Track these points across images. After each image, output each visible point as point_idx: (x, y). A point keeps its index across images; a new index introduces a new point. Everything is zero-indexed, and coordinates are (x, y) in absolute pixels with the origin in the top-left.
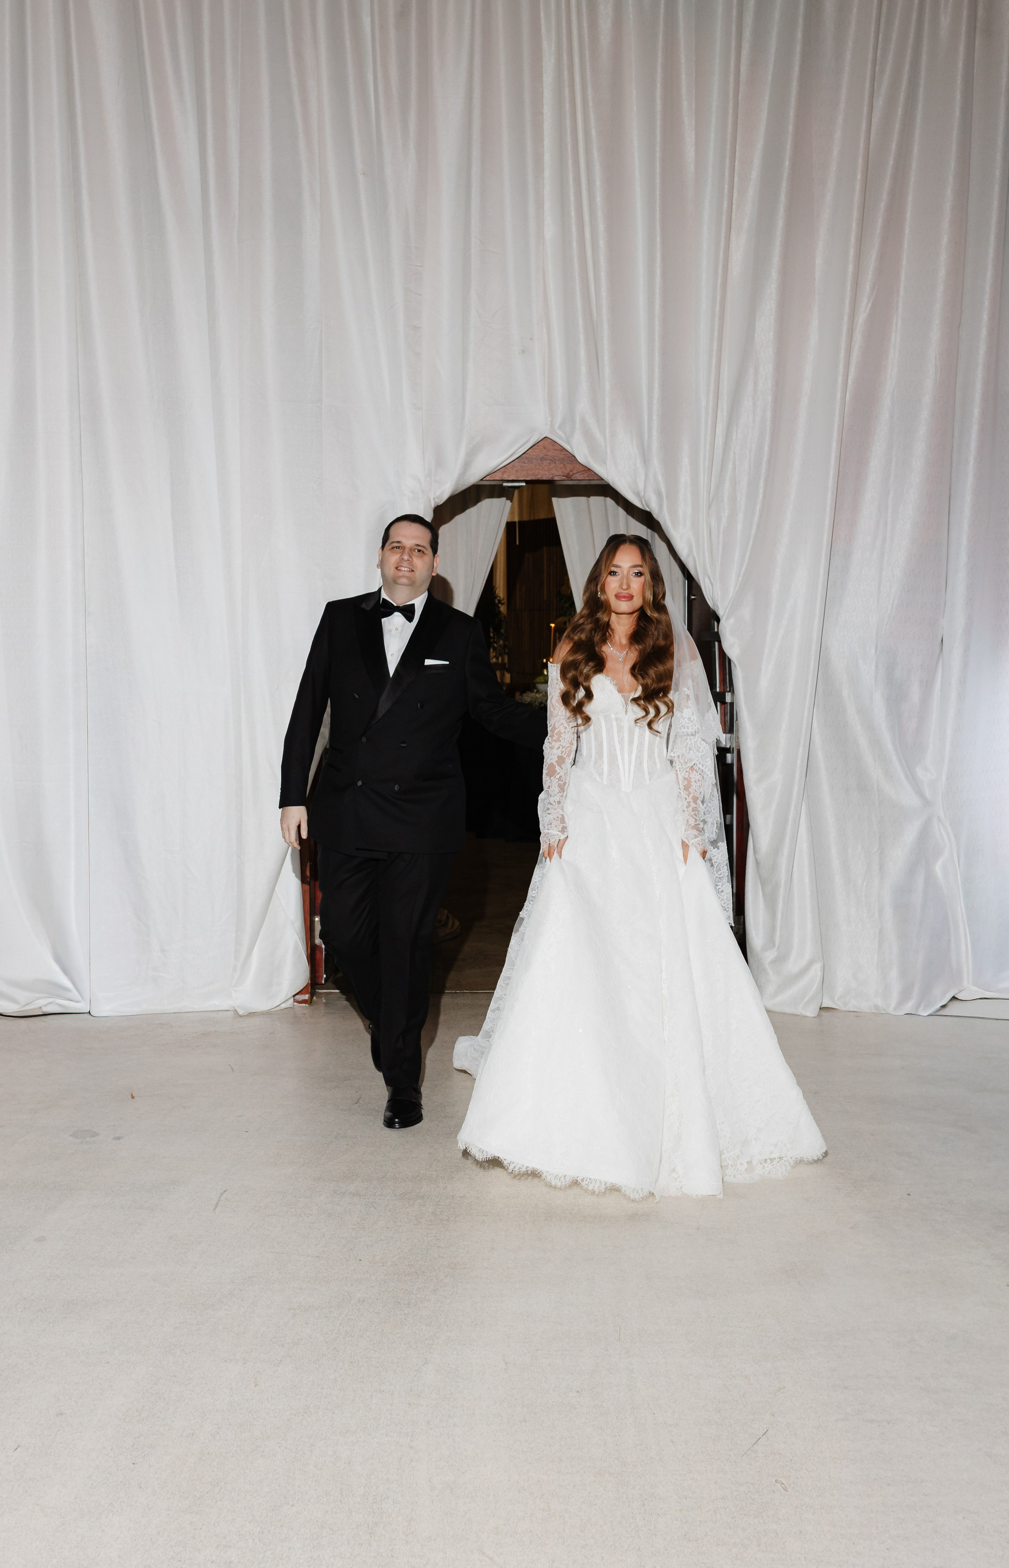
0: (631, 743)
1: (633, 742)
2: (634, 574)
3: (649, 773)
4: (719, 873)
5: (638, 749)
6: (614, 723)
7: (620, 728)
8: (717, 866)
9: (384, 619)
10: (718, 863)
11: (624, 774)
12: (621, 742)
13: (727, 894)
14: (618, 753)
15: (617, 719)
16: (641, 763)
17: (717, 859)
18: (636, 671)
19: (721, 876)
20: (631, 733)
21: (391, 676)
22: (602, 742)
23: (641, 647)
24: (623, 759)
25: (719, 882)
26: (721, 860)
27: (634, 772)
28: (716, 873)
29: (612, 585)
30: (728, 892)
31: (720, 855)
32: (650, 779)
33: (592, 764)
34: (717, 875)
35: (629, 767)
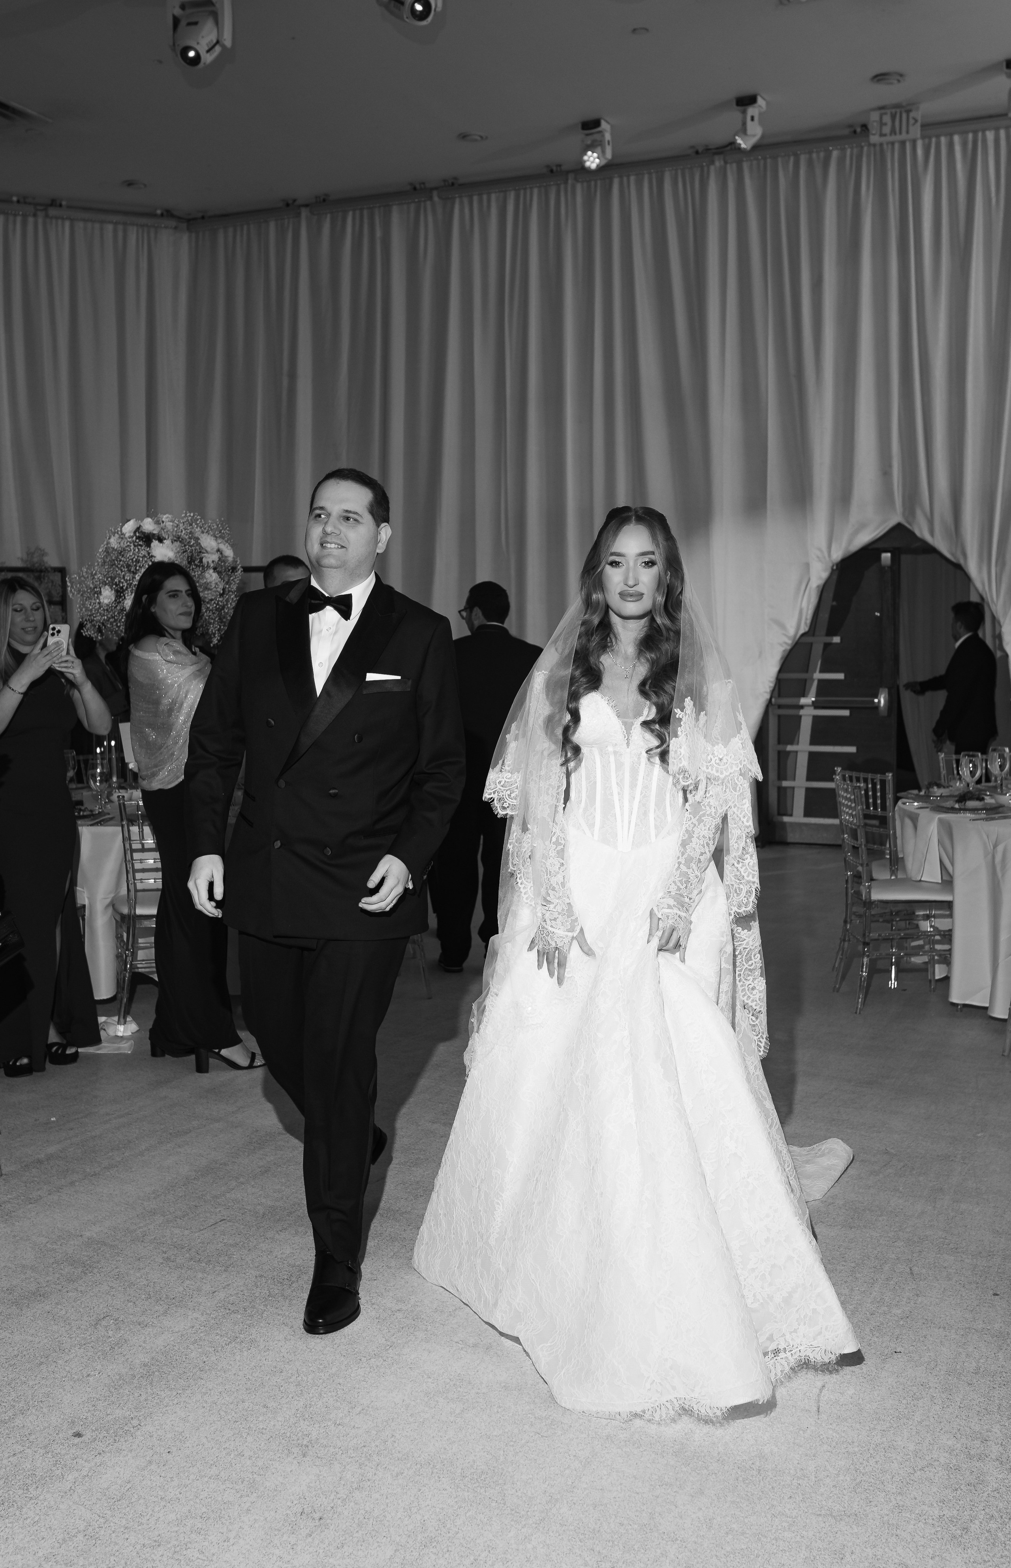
0: (633, 785)
1: (636, 786)
2: (643, 564)
3: (656, 827)
4: (750, 963)
5: (643, 795)
6: (612, 759)
7: (619, 766)
8: (748, 954)
9: (314, 614)
10: (748, 950)
11: (623, 826)
12: (620, 784)
13: (760, 992)
14: (616, 798)
15: (615, 753)
16: (646, 813)
17: (748, 943)
18: (647, 687)
19: (751, 968)
20: (634, 772)
21: (318, 696)
22: (595, 783)
23: (653, 656)
24: (621, 807)
25: (749, 975)
26: (752, 946)
27: (636, 825)
28: (745, 963)
29: (614, 578)
30: (761, 989)
31: (751, 938)
32: (656, 836)
33: (581, 811)
34: (746, 966)
35: (630, 817)
